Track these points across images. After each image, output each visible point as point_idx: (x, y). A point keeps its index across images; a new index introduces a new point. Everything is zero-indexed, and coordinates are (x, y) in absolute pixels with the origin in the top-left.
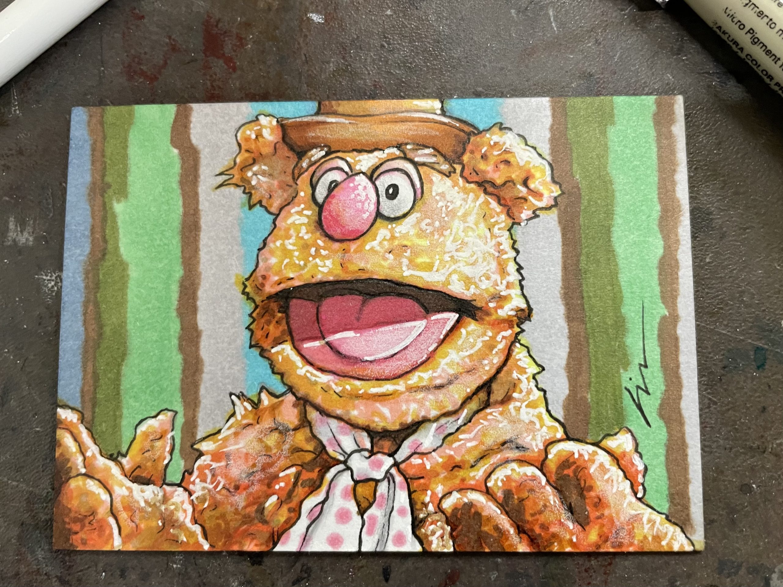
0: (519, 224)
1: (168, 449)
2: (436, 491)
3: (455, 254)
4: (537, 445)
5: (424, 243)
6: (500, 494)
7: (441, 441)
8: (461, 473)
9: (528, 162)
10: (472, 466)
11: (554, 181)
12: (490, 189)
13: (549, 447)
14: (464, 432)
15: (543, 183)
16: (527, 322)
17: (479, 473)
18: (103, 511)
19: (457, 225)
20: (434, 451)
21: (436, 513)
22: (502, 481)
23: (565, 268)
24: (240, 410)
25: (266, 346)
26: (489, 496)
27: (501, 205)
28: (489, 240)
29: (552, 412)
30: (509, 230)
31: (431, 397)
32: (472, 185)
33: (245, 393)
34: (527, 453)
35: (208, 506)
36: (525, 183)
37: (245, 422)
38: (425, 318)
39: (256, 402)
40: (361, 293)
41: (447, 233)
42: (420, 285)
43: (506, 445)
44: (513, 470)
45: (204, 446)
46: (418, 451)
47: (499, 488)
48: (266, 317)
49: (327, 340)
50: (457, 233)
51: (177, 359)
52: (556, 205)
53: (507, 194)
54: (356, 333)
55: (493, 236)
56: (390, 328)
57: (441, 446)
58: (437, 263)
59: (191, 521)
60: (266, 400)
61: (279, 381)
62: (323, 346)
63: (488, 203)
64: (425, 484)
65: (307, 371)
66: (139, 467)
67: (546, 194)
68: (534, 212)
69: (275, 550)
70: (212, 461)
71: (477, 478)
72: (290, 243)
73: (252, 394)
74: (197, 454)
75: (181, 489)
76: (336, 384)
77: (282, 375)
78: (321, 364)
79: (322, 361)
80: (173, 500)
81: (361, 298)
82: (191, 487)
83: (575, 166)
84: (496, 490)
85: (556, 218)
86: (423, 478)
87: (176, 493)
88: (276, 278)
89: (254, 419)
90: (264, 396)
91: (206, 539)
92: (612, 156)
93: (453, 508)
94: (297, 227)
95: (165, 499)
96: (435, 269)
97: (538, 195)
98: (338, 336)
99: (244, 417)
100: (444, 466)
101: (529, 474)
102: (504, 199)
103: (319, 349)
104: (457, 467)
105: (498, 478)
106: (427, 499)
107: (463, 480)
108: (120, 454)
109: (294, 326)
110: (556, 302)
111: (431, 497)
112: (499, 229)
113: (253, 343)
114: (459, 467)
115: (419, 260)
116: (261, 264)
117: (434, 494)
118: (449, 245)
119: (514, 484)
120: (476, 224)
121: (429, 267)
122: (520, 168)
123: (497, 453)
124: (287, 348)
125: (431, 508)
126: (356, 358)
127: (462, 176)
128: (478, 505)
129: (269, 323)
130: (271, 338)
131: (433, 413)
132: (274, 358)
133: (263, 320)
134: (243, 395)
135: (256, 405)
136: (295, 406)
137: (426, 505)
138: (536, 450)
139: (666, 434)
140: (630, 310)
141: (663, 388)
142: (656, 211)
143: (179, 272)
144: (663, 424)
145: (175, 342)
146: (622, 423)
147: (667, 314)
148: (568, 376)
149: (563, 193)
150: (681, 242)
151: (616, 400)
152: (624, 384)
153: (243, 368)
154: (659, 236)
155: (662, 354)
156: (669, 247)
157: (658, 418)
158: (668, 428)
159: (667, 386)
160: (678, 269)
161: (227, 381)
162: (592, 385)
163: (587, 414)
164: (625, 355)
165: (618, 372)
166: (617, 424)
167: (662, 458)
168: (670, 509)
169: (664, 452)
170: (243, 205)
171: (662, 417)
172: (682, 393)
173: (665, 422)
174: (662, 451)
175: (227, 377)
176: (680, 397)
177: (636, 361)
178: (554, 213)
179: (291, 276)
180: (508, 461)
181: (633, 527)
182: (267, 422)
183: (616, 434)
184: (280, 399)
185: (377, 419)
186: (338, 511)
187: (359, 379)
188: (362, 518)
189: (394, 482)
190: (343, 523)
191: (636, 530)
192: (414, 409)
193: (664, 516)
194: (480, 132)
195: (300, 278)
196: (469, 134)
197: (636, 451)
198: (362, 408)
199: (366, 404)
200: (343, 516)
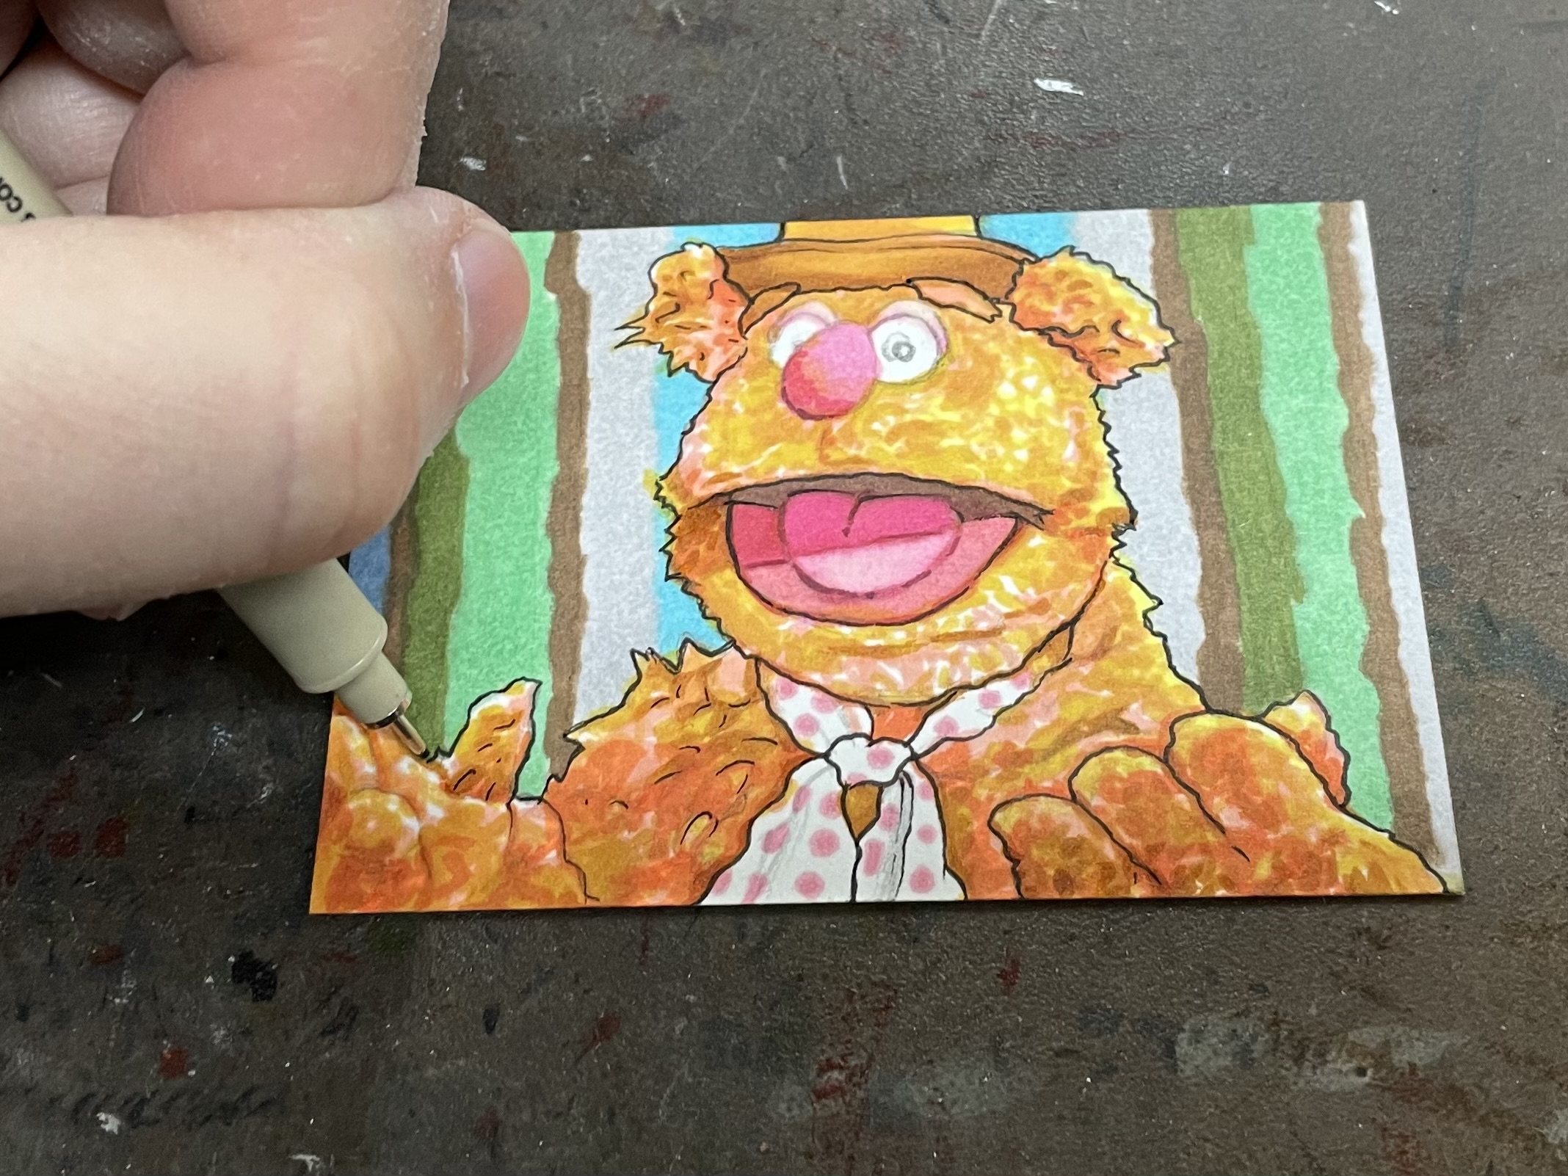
5: (954, 416)
6: (1095, 803)
7: (991, 720)
8: (1027, 770)
10: (1046, 758)
11: (1162, 325)
12: (1059, 339)
13: (1177, 725)
14: (1030, 704)
15: (1145, 329)
18: (403, 846)
20: (979, 735)
22: (1099, 780)
23: (1188, 450)
25: (693, 575)
26: (1077, 807)
27: (1077, 360)
29: (1178, 670)
30: (1093, 396)
31: (971, 649)
32: (1030, 334)
33: (657, 650)
34: (1139, 736)
36: (1115, 327)
37: (656, 694)
38: (954, 529)
39: (675, 663)
46: (952, 735)
47: (1093, 792)
49: (795, 565)
52: (1167, 358)
53: (1086, 345)
57: (991, 726)
59: (558, 858)
64: (965, 788)
66: (472, 771)
67: (1150, 343)
68: (1132, 370)
77: (719, 620)
78: (784, 603)
79: (786, 597)
83: (1195, 301)
84: (1088, 795)
85: (1168, 377)
88: (710, 474)
89: (671, 691)
91: (584, 887)
92: (1253, 287)
93: (1014, 826)
95: (515, 823)
97: (1136, 345)
100: (997, 758)
102: (1083, 352)
107: (1031, 781)
108: (439, 752)
109: (739, 546)
110: (1176, 501)
112: (1076, 395)
113: (671, 573)
116: (686, 454)
119: (1118, 786)
120: (1038, 388)
123: (1088, 736)
126: (843, 592)
127: (1012, 320)
128: (1059, 821)
129: (697, 541)
130: (701, 565)
131: (976, 675)
133: (687, 538)
134: (653, 653)
135: (675, 667)
137: (967, 823)
139: (1378, 701)
140: (1300, 510)
141: (1367, 628)
142: (1333, 364)
143: (552, 469)
144: (1371, 685)
145: (542, 574)
146: (1300, 684)
147: (1364, 516)
148: (1203, 613)
149: (1177, 342)
150: (1378, 408)
151: (1286, 649)
152: (1299, 623)
153: (654, 611)
154: (1341, 400)
155: (1360, 577)
156: (1358, 415)
157: (1362, 676)
158: (1379, 691)
159: (1371, 625)
160: (1376, 447)
161: (627, 631)
162: (1245, 625)
163: (1238, 671)
164: (1297, 578)
165: (1287, 604)
166: (1292, 687)
167: (1375, 740)
168: (1396, 823)
169: (1378, 730)
170: (659, 370)
171: (1368, 674)
172: (1400, 636)
173: (1374, 682)
174: (1373, 728)
175: (628, 626)
176: (1396, 642)
177: (1316, 587)
178: (1165, 371)
179: (735, 469)
180: (1108, 749)
181: (1334, 853)
182: (693, 694)
183: (1291, 702)
184: (716, 658)
185: (879, 686)
186: (815, 834)
187: (848, 624)
188: (857, 844)
189: (911, 786)
190: (823, 855)
191: (1338, 858)
192: (944, 670)
193: (1386, 835)
194: (1039, 260)
195: (750, 473)
196: (1021, 263)
197: (1328, 728)
198: (854, 669)
199: (862, 663)
200: (824, 844)
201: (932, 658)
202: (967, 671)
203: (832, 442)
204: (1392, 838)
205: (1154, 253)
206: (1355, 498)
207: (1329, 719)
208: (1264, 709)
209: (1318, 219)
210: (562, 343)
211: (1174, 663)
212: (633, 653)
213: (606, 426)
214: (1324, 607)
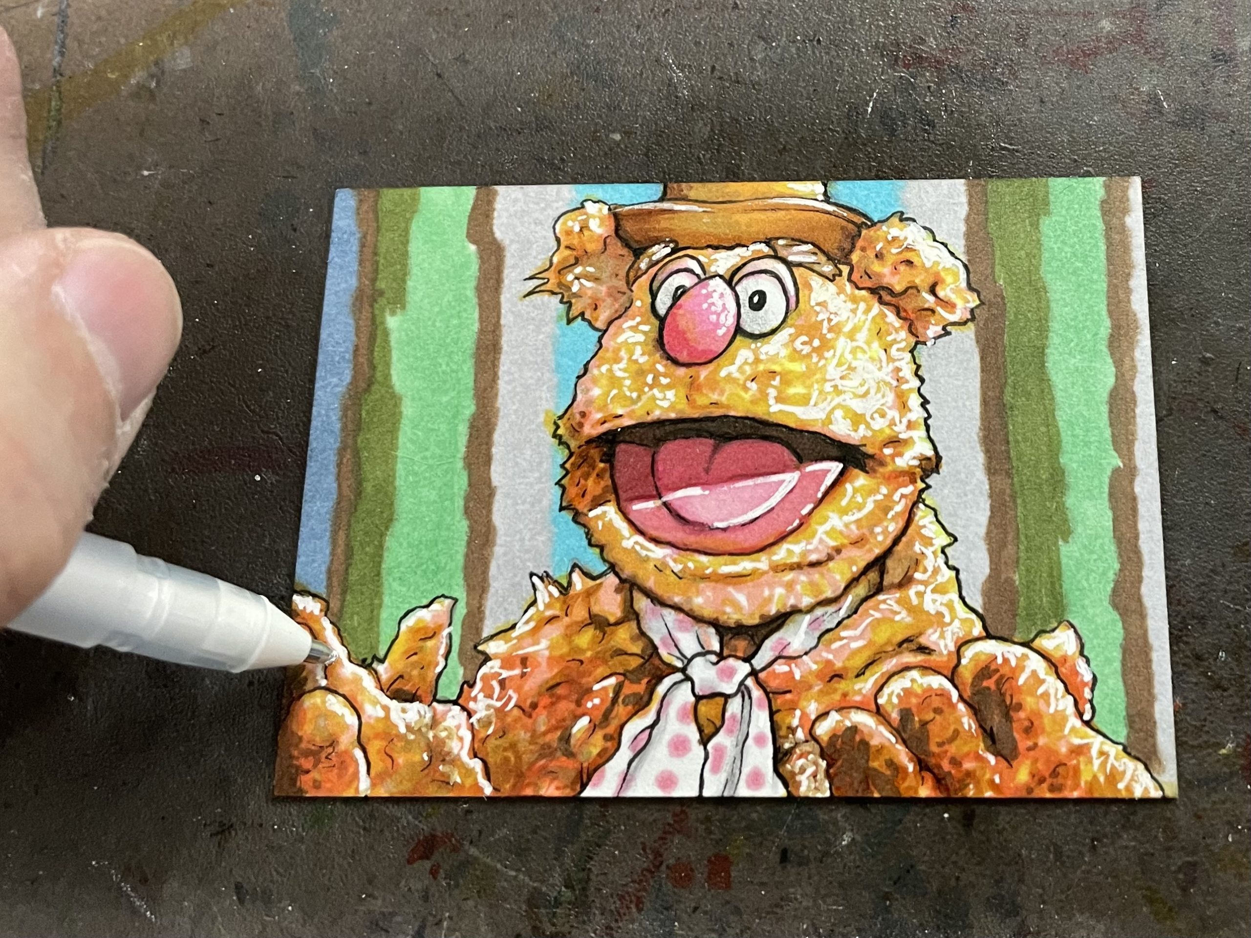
0: (924, 343)
1: (442, 651)
2: (808, 711)
3: (839, 382)
4: (946, 646)
5: (798, 367)
6: (895, 716)
7: (815, 641)
8: (842, 686)
9: (937, 263)
10: (858, 676)
11: (970, 287)
12: (887, 298)
13: (963, 649)
14: (847, 628)
15: (956, 291)
16: (935, 475)
17: (867, 684)
18: (347, 740)
19: (842, 344)
20: (806, 653)
21: (807, 741)
22: (898, 696)
23: (985, 402)
24: (542, 597)
25: (581, 507)
26: (881, 718)
27: (900, 318)
28: (884, 364)
29: (967, 600)
30: (912, 351)
31: (803, 578)
32: (864, 292)
33: (551, 574)
34: (933, 657)
35: (494, 732)
36: (933, 291)
37: (549, 613)
38: (797, 468)
39: (566, 585)
40: (711, 435)
41: (828, 355)
42: (792, 425)
43: (905, 645)
44: (913, 681)
45: (493, 648)
46: (785, 654)
47: (894, 706)
48: (585, 468)
49: (664, 499)
50: (842, 355)
51: (462, 526)
52: (973, 319)
53: (909, 304)
54: (704, 490)
55: (890, 359)
56: (750, 482)
57: (816, 647)
58: (815, 394)
59: (469, 754)
60: (579, 582)
61: (598, 556)
62: (658, 508)
63: (884, 316)
64: (792, 701)
65: (636, 543)
66: (401, 677)
67: (960, 304)
68: (944, 328)
69: (584, 794)
70: (502, 667)
71: (864, 692)
72: (619, 370)
73: (560, 575)
74: (482, 658)
75: (458, 708)
76: (675, 561)
77: (602, 548)
78: (654, 533)
79: (656, 529)
80: (445, 724)
81: (712, 441)
82: (472, 705)
83: (997, 268)
84: (889, 709)
85: (973, 336)
86: (790, 692)
87: (450, 714)
88: (599, 416)
89: (561, 610)
90: (576, 577)
91: (489, 780)
92: (1046, 255)
93: (830, 735)
94: (630, 348)
95: (435, 723)
96: (812, 402)
97: (949, 305)
98: (680, 493)
99: (548, 606)
100: (819, 675)
101: (935, 686)
102: (905, 311)
103: (653, 511)
104: (838, 676)
105: (892, 693)
106: (795, 722)
107: (845, 695)
108: (375, 658)
109: (620, 481)
110: (972, 448)
111: (801, 719)
112: (898, 350)
113: (564, 504)
114: (840, 676)
115: (791, 391)
116: (579, 397)
117: (804, 715)
118: (833, 372)
119: (914, 701)
120: (868, 343)
121: (805, 400)
122: (927, 270)
123: (892, 657)
124: (610, 511)
125: (800, 735)
126: (703, 524)
127: (849, 280)
128: (865, 730)
129: (586, 476)
130: (588, 497)
131: (806, 601)
132: (592, 524)
133: (579, 473)
134: (548, 575)
135: (565, 589)
136: (618, 590)
137: (793, 731)
138: (945, 652)
139: (1122, 631)
140: (1071, 459)
141: (1117, 566)
142: (1105, 327)
143: (469, 408)
144: (1118, 617)
145: (460, 503)
146: (1063, 614)
147: (1121, 465)
148: (988, 550)
149: (982, 303)
150: (1139, 369)
151: (1053, 583)
152: (1064, 561)
153: (550, 539)
154: (1110, 360)
155: (1115, 520)
156: (1123, 375)
157: (1111, 608)
158: (1124, 622)
159: (1122, 564)
160: (1135, 404)
161: (527, 556)
162: (1021, 561)
163: (1014, 603)
164: (1065, 521)
165: (1056, 544)
166: (1056, 616)
167: (1117, 665)
168: (1128, 737)
169: (1120, 657)
170: (560, 318)
171: (1115, 607)
172: (1144, 574)
173: (1120, 614)
174: (1117, 654)
175: (527, 551)
176: (1140, 579)
177: (1080, 529)
178: (970, 330)
179: (620, 412)
180: (907, 668)
181: (1079, 762)
182: (579, 613)
183: (1053, 630)
184: (598, 581)
185: (728, 610)
186: (672, 739)
187: (706, 554)
188: (705, 748)
189: (750, 698)
190: (679, 756)
191: (1082, 767)
192: (781, 596)
193: (1120, 747)
194: (874, 224)
195: (631, 414)
196: (859, 227)
197: (1082, 653)
198: (709, 594)
199: (714, 589)
200: (679, 747)
201: (771, 586)
202: (799, 597)
203: (699, 389)
204: (1125, 750)
205: (967, 220)
206: (1115, 450)
207: (1082, 646)
208: (1032, 636)
209: (1101, 193)
210: (480, 290)
211: (964, 593)
212: (532, 575)
213: (513, 369)
214: (1085, 547)
